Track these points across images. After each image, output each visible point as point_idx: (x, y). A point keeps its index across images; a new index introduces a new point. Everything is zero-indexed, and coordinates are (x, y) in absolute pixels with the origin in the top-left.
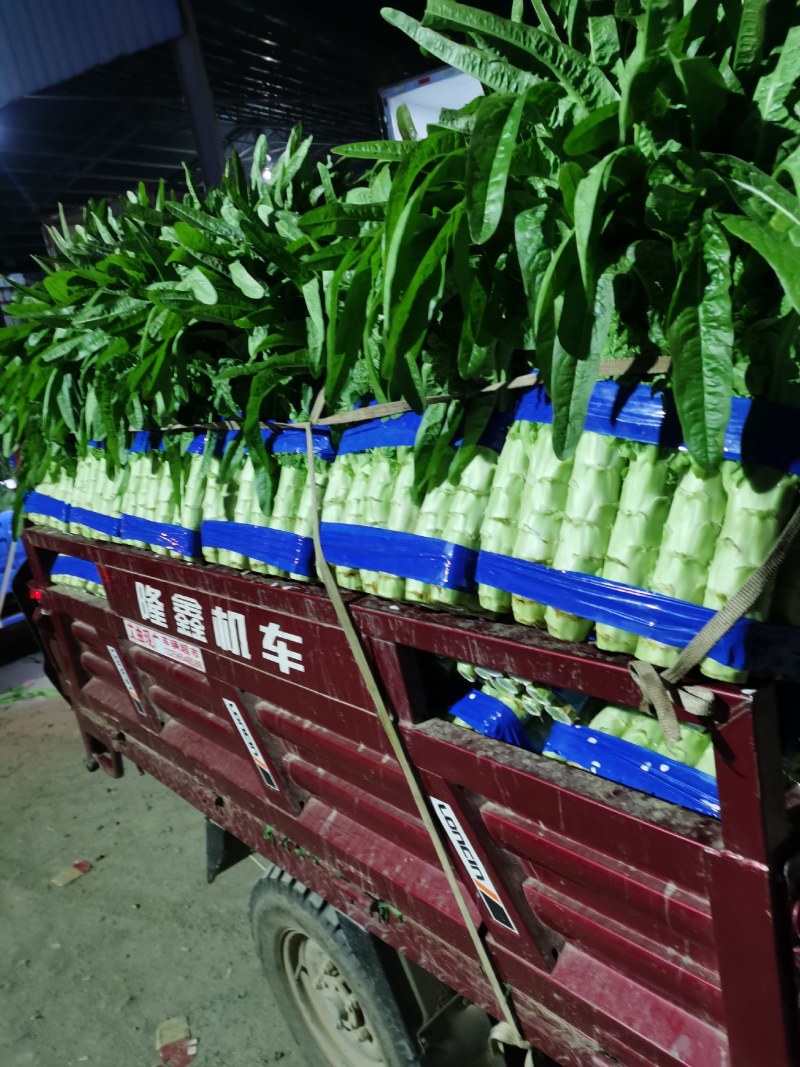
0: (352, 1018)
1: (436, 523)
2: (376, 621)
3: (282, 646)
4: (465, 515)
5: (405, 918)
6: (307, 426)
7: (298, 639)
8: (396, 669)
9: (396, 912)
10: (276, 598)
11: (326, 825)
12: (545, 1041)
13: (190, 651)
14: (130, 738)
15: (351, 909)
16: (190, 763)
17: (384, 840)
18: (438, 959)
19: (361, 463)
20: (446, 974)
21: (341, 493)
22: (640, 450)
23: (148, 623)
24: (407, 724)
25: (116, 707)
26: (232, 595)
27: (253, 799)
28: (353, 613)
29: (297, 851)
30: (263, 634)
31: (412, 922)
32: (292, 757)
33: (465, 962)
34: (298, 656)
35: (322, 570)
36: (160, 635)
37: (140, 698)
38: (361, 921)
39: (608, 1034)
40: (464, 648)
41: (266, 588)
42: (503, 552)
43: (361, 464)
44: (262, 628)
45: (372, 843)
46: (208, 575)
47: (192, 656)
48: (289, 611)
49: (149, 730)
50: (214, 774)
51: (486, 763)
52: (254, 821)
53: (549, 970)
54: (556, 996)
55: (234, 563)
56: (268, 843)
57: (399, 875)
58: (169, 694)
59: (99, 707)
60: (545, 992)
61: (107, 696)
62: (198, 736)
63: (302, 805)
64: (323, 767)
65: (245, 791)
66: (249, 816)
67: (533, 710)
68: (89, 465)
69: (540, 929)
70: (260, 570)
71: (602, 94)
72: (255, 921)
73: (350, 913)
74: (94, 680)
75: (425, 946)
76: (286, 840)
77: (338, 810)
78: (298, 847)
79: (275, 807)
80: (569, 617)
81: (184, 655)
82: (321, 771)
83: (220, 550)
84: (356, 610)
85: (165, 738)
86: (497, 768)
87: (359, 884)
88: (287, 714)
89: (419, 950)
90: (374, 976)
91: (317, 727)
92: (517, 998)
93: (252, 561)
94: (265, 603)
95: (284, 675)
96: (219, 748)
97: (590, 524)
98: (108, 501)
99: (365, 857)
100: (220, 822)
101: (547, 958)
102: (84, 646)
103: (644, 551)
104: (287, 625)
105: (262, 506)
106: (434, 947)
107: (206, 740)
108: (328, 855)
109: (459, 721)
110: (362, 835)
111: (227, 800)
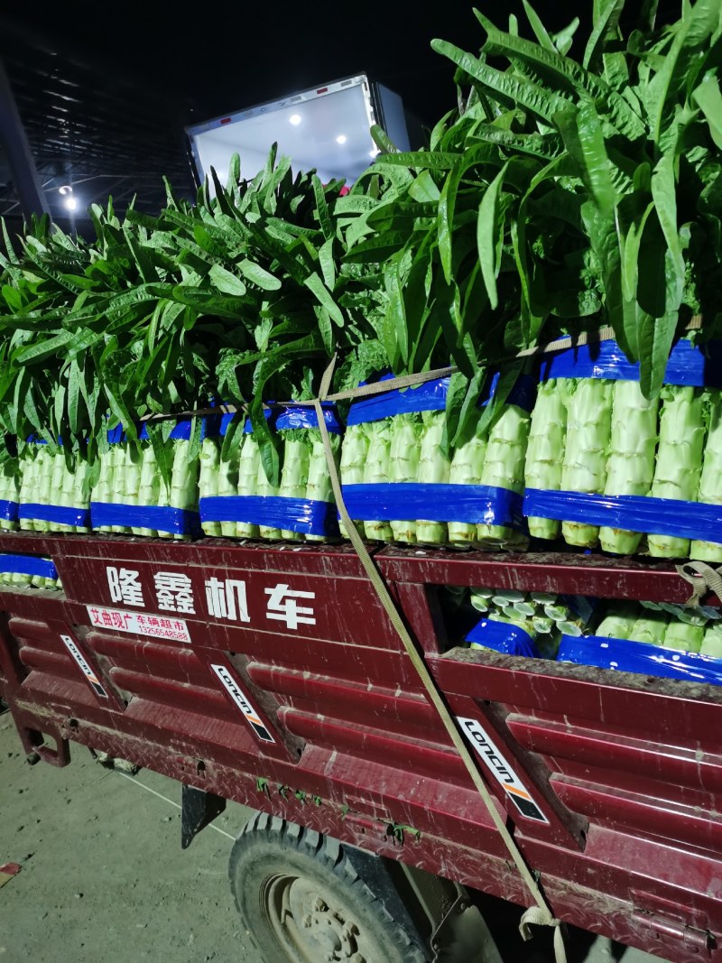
0: (346, 947)
1: (471, 472)
2: (404, 567)
3: (291, 604)
4: (503, 462)
5: (422, 834)
6: (316, 402)
7: (311, 595)
8: (423, 607)
9: (412, 830)
10: (286, 560)
11: (329, 766)
12: (576, 914)
13: (173, 625)
14: (83, 723)
15: (360, 838)
16: (164, 735)
17: (392, 769)
18: (458, 865)
19: (375, 432)
20: (468, 877)
21: (358, 458)
22: (678, 392)
23: (120, 605)
24: (433, 655)
25: (66, 695)
26: (230, 565)
27: (246, 756)
28: (378, 562)
29: (298, 796)
30: (269, 596)
31: (430, 836)
32: (287, 709)
33: (490, 861)
34: (310, 611)
35: (347, 527)
36: (134, 615)
37: (100, 681)
38: (372, 847)
39: (643, 893)
40: (502, 577)
41: (275, 553)
42: (551, 488)
43: (377, 432)
44: (268, 591)
45: (380, 774)
46: (200, 550)
47: (174, 629)
48: (301, 570)
49: (111, 711)
50: (194, 740)
51: (521, 678)
52: (243, 777)
53: (582, 850)
54: (590, 870)
55: (243, 533)
56: (260, 795)
57: (415, 796)
58: (134, 673)
59: (42, 698)
60: (578, 870)
61: (53, 685)
62: (168, 708)
63: (299, 752)
64: (322, 713)
65: (234, 750)
66: (237, 773)
67: (544, 629)
68: (41, 463)
69: (569, 816)
70: (273, 536)
71: (621, 112)
72: (238, 875)
73: (359, 843)
74: (33, 673)
75: (445, 857)
76: (283, 787)
77: (338, 750)
78: (298, 792)
79: (271, 758)
80: (626, 533)
81: (164, 629)
82: (320, 716)
83: (223, 523)
84: (381, 560)
85: (131, 716)
86: (534, 677)
87: (372, 814)
88: (282, 669)
89: (439, 861)
90: (385, 896)
91: (318, 676)
92: (546, 882)
93: (263, 529)
94: (272, 566)
95: (292, 631)
96: (196, 715)
97: (640, 455)
98: (68, 493)
99: (376, 788)
100: (201, 785)
101: (578, 839)
102: (22, 640)
103: (691, 472)
104: (296, 584)
105: (270, 478)
106: (455, 853)
107: (178, 711)
108: (334, 792)
109: (477, 646)
110: (369, 769)
111: (209, 763)
